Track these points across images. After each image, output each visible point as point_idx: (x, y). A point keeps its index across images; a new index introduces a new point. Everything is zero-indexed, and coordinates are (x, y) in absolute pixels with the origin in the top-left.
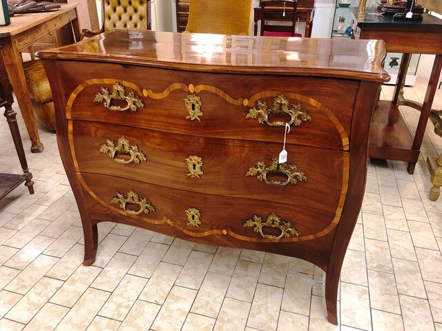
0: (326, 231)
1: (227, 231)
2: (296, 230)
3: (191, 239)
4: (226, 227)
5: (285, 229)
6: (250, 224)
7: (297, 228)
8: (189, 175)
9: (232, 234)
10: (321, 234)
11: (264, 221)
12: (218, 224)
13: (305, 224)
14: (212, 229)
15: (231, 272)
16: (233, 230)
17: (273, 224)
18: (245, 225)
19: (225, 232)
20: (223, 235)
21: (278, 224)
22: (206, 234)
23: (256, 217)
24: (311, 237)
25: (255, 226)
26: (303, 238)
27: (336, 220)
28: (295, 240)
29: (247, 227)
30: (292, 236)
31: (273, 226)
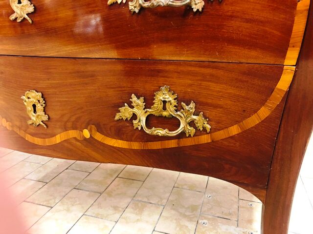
0: (264, 112)
1: (90, 131)
2: (206, 118)
3: (38, 151)
4: (88, 124)
5: (186, 117)
6: (125, 112)
7: (208, 113)
8: (12, 17)
9: (99, 137)
10: (253, 121)
11: (149, 103)
12: (73, 119)
13: (221, 102)
14: (66, 129)
15: (117, 216)
16: (100, 130)
17: (164, 109)
18: (117, 118)
19: (86, 133)
20: (85, 139)
21: (172, 109)
22: (58, 139)
23: (134, 98)
24: (234, 130)
25: (134, 117)
26: (220, 135)
27: (284, 82)
28: (205, 139)
29: (121, 120)
30: (198, 133)
31: (165, 114)
